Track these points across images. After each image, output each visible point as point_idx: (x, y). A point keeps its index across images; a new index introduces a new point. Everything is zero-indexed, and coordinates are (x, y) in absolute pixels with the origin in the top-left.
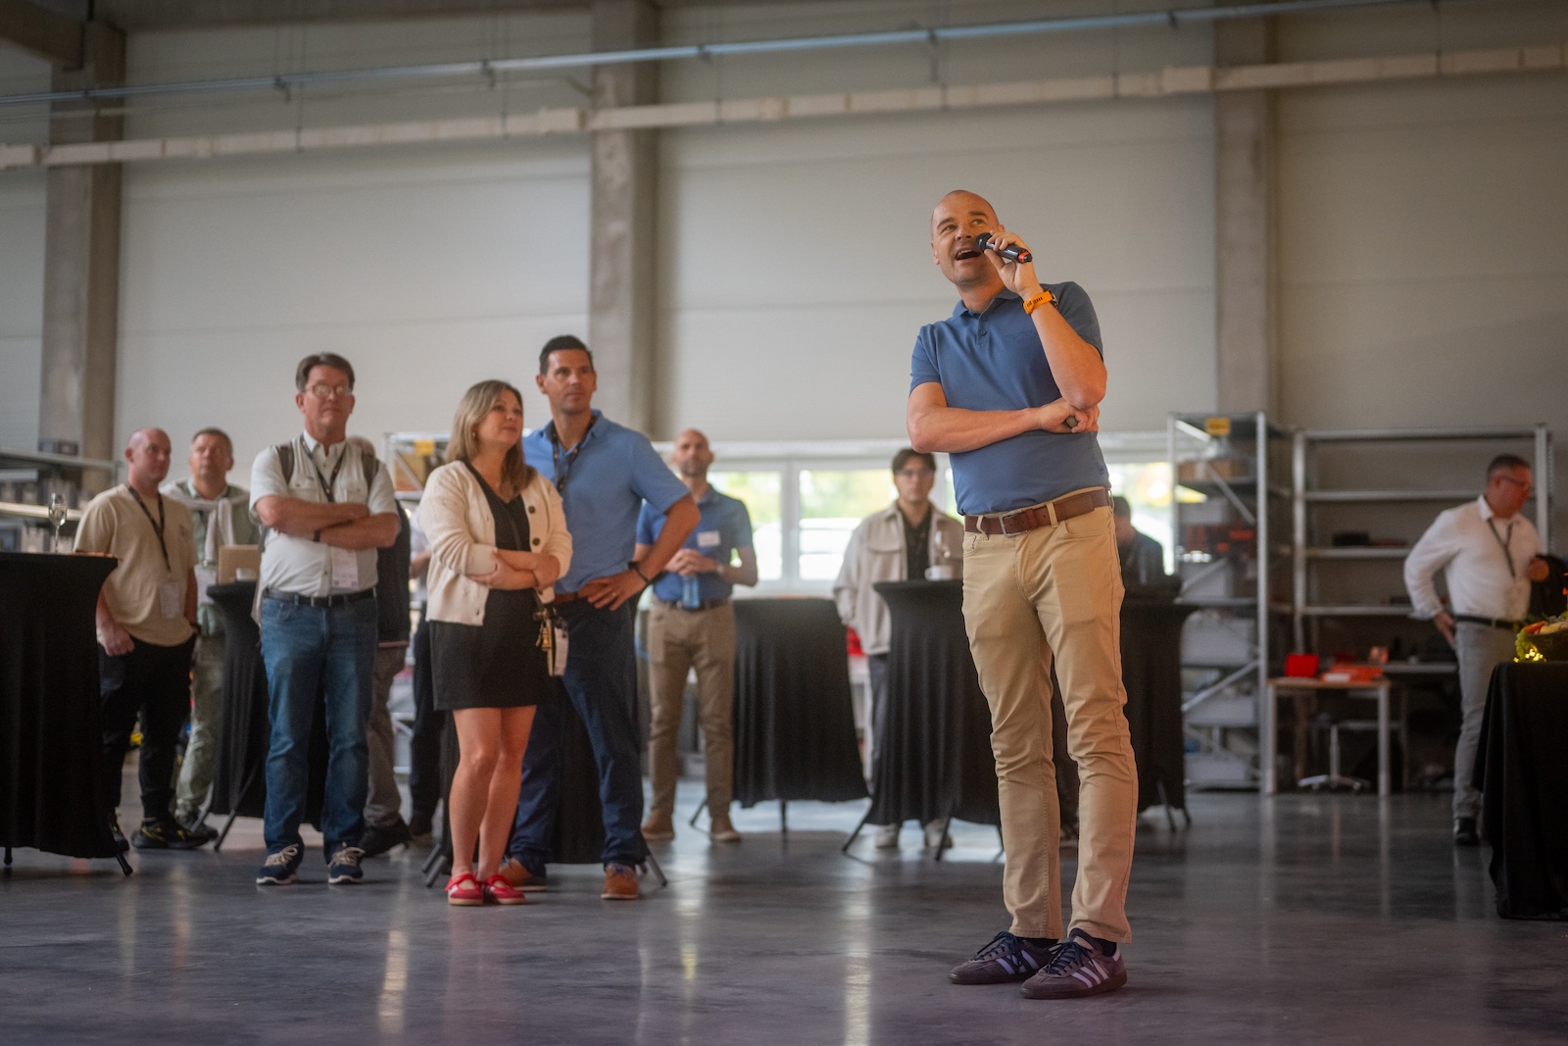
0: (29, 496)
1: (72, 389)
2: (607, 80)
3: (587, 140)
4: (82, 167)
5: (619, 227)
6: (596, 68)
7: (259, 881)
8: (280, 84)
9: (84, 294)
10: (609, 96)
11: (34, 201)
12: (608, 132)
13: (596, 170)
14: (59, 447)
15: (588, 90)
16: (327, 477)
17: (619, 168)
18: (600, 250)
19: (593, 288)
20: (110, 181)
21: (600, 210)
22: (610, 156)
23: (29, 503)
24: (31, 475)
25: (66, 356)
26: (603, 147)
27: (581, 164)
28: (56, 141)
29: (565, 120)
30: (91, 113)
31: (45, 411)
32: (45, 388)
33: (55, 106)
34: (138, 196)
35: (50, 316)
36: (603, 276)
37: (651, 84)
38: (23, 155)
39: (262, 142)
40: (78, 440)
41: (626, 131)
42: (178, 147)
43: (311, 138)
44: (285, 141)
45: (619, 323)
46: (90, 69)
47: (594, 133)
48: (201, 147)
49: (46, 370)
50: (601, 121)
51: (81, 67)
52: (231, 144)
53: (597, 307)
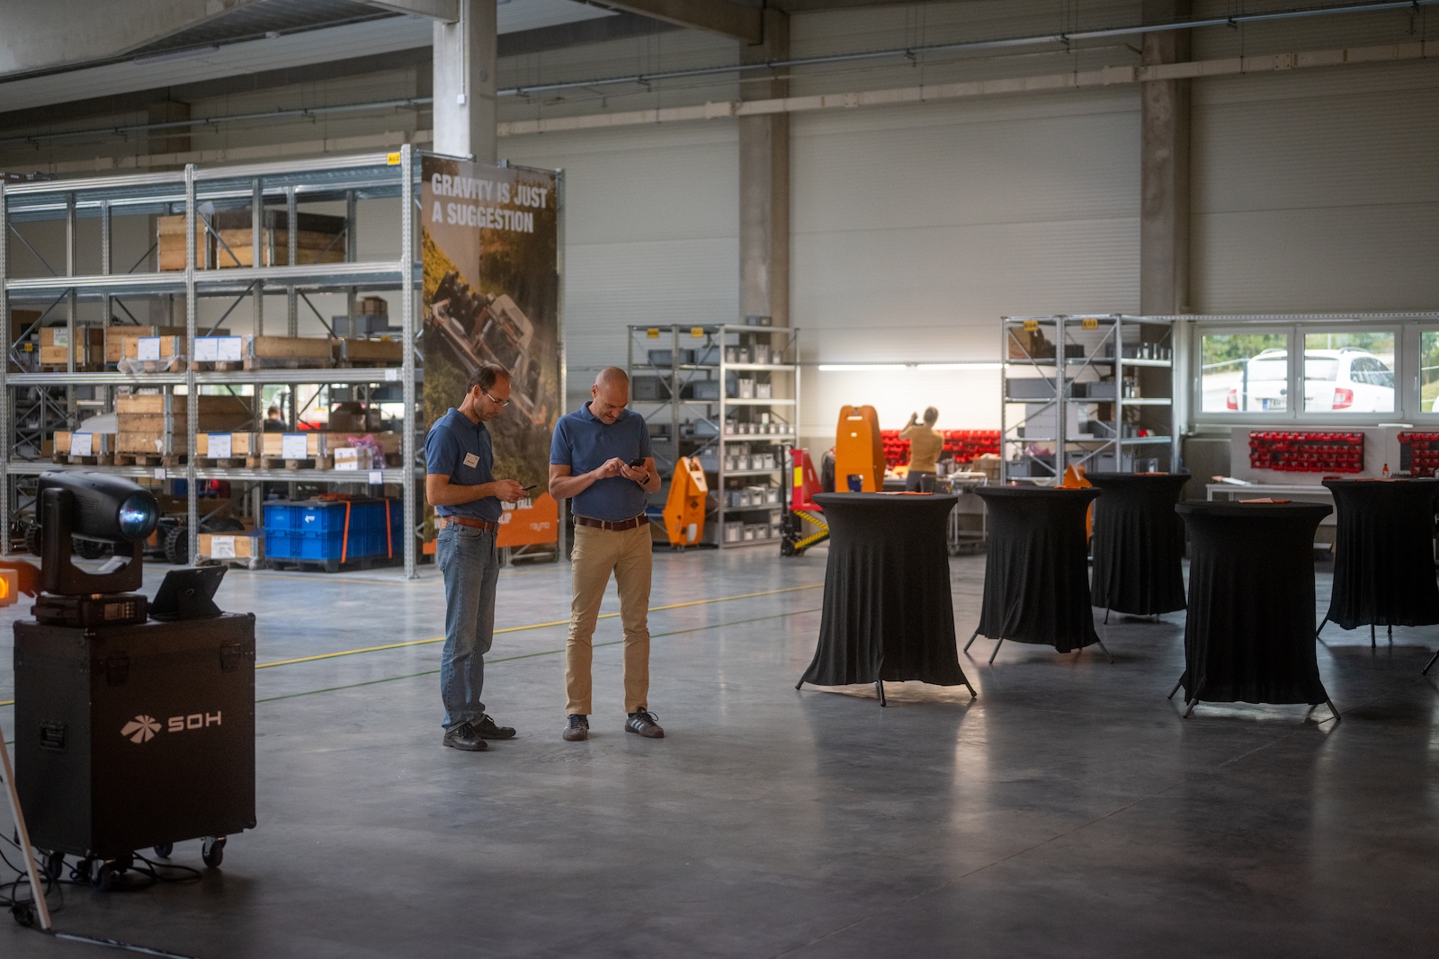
0: (743, 357)
1: (762, 275)
2: (1154, 44)
3: (1141, 87)
4: (764, 115)
5: (1163, 153)
6: (1144, 34)
8: (909, 53)
9: (768, 207)
10: (1156, 55)
11: (732, 137)
12: (1154, 82)
13: (1145, 110)
14: (759, 322)
15: (1140, 52)
17: (1164, 109)
18: (1149, 170)
19: (1144, 200)
20: (782, 125)
21: (1148, 140)
22: (1157, 100)
23: (744, 362)
24: (735, 340)
25: (756, 252)
26: (1150, 94)
27: (1134, 103)
28: (745, 99)
29: (1125, 74)
30: (773, 78)
31: (743, 291)
32: (742, 275)
33: (743, 74)
34: (799, 131)
35: (744, 223)
36: (1151, 191)
37: (1186, 49)
38: (723, 109)
39: (894, 95)
40: (768, 314)
41: (1169, 81)
42: (832, 101)
43: (931, 92)
44: (911, 94)
45: (1164, 226)
46: (767, 44)
47: (1144, 83)
48: (850, 100)
49: (743, 260)
50: (1149, 74)
51: (761, 42)
52: (871, 98)
53: (1148, 213)
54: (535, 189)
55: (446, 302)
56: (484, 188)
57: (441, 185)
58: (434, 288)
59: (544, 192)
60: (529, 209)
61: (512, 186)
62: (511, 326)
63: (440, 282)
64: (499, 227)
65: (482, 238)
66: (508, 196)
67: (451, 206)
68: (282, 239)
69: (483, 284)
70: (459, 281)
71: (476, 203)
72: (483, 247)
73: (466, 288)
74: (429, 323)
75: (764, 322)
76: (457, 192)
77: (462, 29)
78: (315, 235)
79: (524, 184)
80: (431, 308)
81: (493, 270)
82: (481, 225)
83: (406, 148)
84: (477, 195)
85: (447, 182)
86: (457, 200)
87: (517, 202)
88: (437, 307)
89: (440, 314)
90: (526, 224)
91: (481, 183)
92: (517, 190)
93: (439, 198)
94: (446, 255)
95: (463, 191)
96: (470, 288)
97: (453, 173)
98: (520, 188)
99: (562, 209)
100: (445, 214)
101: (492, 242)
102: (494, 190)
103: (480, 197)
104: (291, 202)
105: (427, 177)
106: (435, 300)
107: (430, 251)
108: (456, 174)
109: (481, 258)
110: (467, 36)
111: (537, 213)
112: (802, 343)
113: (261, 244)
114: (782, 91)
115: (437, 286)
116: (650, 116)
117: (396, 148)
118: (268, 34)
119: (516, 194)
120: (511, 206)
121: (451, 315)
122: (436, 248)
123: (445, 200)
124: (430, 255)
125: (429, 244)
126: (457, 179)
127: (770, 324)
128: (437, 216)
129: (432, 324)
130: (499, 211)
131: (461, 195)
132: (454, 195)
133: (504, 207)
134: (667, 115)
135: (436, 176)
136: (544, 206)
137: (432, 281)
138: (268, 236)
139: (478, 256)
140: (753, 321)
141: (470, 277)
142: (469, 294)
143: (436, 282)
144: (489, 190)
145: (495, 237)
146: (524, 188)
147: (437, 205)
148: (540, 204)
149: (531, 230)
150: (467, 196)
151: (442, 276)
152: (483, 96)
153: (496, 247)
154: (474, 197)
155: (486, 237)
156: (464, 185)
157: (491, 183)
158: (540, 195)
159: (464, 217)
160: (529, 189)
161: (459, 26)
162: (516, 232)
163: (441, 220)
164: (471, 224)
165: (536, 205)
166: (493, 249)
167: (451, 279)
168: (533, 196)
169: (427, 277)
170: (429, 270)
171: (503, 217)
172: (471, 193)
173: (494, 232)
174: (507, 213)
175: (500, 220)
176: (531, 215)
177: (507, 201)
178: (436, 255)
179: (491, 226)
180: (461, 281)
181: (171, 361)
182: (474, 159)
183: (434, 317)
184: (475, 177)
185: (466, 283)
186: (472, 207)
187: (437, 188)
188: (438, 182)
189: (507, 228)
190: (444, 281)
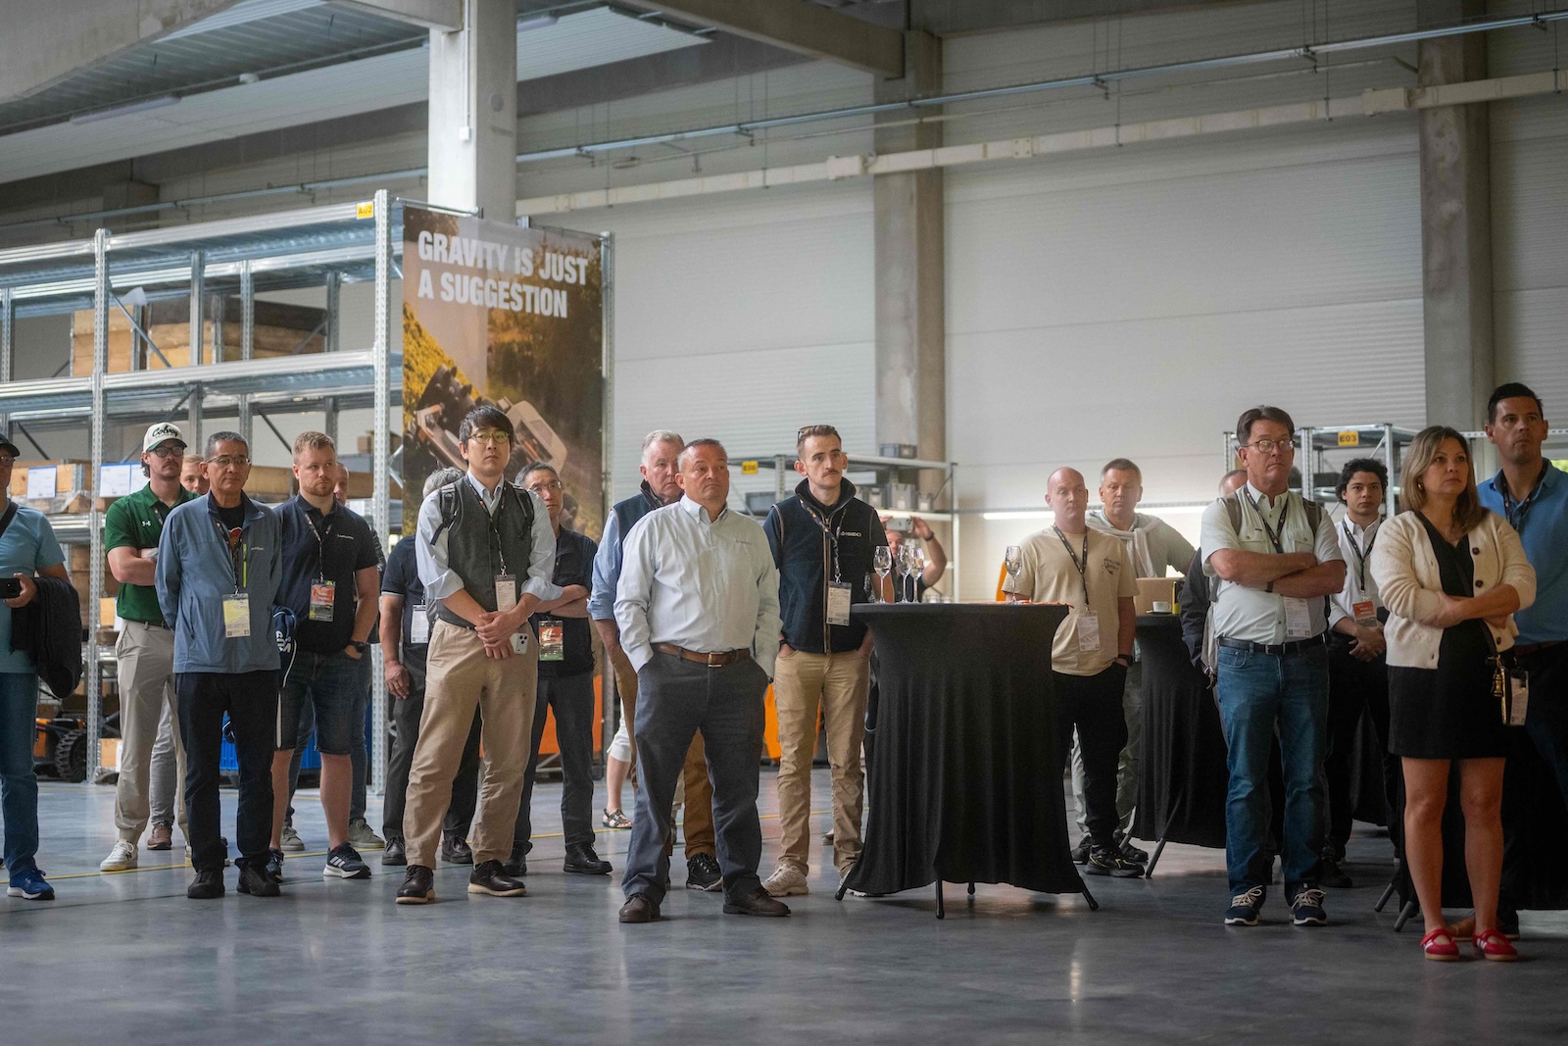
1: (905, 391)
2: (1434, 56)
3: (1415, 118)
4: (907, 173)
5: (1452, 206)
6: (1421, 43)
7: (1227, 921)
8: (1099, 82)
9: (913, 298)
10: (1437, 72)
11: (862, 208)
12: (1437, 109)
13: (1424, 147)
14: (899, 450)
15: (1414, 67)
16: (1274, 527)
17: (1450, 146)
18: (1432, 231)
19: (1426, 272)
20: (932, 186)
21: (1431, 189)
22: (1440, 134)
25: (898, 359)
26: (1431, 126)
27: (1410, 142)
28: (881, 151)
29: (1392, 99)
30: (916, 121)
31: (881, 415)
32: (880, 392)
33: (879, 117)
34: (957, 196)
35: (881, 320)
36: (1437, 258)
37: (1479, 59)
38: (850, 166)
39: (1080, 140)
40: (914, 442)
41: (1456, 106)
42: (998, 150)
43: (1130, 134)
44: (1104, 137)
45: (1456, 307)
46: (910, 77)
47: (1423, 111)
48: (1021, 148)
49: (880, 373)
50: (1428, 99)
51: (903, 76)
52: (1050, 144)
53: (1432, 291)
54: (570, 259)
55: (437, 408)
56: (494, 253)
57: (431, 247)
58: (419, 388)
59: (583, 263)
60: (562, 286)
61: (536, 253)
62: (534, 446)
63: (428, 380)
64: (517, 308)
65: (491, 322)
66: (530, 266)
67: (446, 276)
68: (234, 335)
69: (492, 386)
70: (457, 379)
71: (483, 273)
72: (492, 336)
73: (467, 390)
74: (411, 437)
75: (906, 452)
76: (455, 257)
77: (467, 39)
78: (281, 332)
79: (555, 251)
80: (415, 416)
81: (507, 366)
82: (489, 305)
83: (381, 195)
84: (485, 262)
85: (441, 243)
86: (454, 269)
87: (544, 274)
88: (425, 415)
89: (429, 425)
90: (557, 305)
91: (490, 246)
92: (544, 258)
93: (428, 265)
94: (438, 344)
95: (464, 256)
96: (473, 390)
97: (449, 232)
98: (548, 255)
99: (610, 287)
100: (437, 287)
101: (506, 329)
102: (510, 257)
103: (489, 266)
104: (246, 287)
105: (411, 236)
106: (421, 406)
107: (414, 337)
108: (454, 234)
109: (490, 349)
110: (473, 49)
111: (573, 291)
112: (962, 484)
113: (201, 342)
114: (932, 137)
115: (425, 386)
116: (755, 179)
117: (367, 194)
118: (243, 77)
119: (543, 264)
120: (534, 280)
121: (444, 427)
122: (423, 333)
123: (437, 269)
124: (414, 342)
125: (413, 327)
126: (455, 240)
127: (914, 456)
128: (425, 289)
129: (416, 437)
130: (516, 286)
131: (461, 263)
132: (451, 261)
133: (524, 281)
134: (778, 176)
135: (424, 235)
136: (583, 281)
137: (416, 378)
138: (212, 331)
139: (486, 346)
140: (889, 451)
141: (473, 375)
142: (472, 398)
143: (424, 381)
144: (502, 254)
145: (511, 323)
146: (554, 256)
147: (426, 274)
148: (578, 278)
149: (564, 315)
150: (470, 263)
151: (432, 373)
152: (494, 129)
153: (512, 336)
154: (480, 265)
155: (495, 321)
156: (465, 249)
157: (506, 248)
158: (577, 268)
159: (466, 292)
160: (561, 257)
161: (463, 35)
162: (541, 316)
163: (431, 296)
164: (475, 302)
165: (571, 280)
166: (507, 338)
167: (447, 377)
168: (568, 268)
169: (410, 373)
170: (413, 363)
171: (523, 295)
172: (476, 260)
173: (510, 315)
174: (529, 289)
175: (519, 299)
176: (564, 293)
177: (529, 273)
178: (423, 343)
179: (506, 306)
180: (459, 381)
181: (70, 499)
182: (481, 214)
183: (419, 428)
184: (482, 238)
185: (467, 383)
186: (476, 280)
187: (426, 252)
188: (426, 242)
189: (528, 309)
190: (434, 380)
